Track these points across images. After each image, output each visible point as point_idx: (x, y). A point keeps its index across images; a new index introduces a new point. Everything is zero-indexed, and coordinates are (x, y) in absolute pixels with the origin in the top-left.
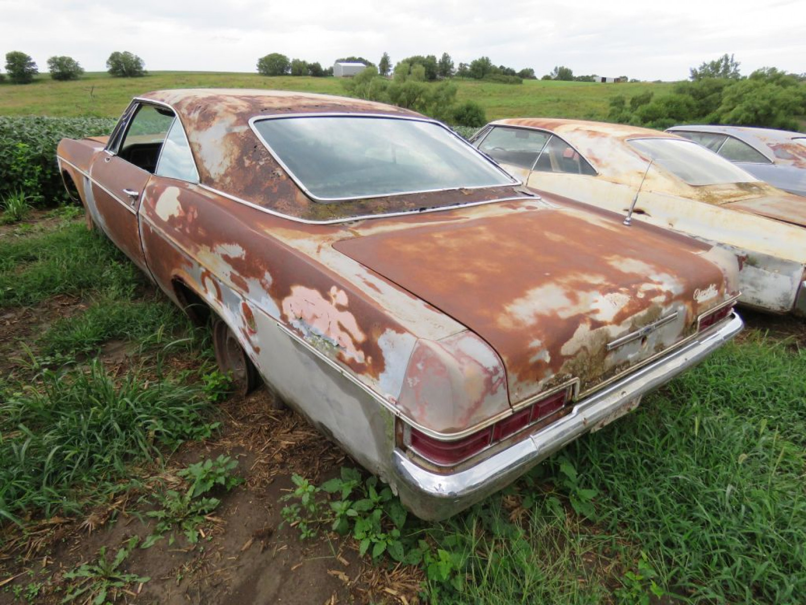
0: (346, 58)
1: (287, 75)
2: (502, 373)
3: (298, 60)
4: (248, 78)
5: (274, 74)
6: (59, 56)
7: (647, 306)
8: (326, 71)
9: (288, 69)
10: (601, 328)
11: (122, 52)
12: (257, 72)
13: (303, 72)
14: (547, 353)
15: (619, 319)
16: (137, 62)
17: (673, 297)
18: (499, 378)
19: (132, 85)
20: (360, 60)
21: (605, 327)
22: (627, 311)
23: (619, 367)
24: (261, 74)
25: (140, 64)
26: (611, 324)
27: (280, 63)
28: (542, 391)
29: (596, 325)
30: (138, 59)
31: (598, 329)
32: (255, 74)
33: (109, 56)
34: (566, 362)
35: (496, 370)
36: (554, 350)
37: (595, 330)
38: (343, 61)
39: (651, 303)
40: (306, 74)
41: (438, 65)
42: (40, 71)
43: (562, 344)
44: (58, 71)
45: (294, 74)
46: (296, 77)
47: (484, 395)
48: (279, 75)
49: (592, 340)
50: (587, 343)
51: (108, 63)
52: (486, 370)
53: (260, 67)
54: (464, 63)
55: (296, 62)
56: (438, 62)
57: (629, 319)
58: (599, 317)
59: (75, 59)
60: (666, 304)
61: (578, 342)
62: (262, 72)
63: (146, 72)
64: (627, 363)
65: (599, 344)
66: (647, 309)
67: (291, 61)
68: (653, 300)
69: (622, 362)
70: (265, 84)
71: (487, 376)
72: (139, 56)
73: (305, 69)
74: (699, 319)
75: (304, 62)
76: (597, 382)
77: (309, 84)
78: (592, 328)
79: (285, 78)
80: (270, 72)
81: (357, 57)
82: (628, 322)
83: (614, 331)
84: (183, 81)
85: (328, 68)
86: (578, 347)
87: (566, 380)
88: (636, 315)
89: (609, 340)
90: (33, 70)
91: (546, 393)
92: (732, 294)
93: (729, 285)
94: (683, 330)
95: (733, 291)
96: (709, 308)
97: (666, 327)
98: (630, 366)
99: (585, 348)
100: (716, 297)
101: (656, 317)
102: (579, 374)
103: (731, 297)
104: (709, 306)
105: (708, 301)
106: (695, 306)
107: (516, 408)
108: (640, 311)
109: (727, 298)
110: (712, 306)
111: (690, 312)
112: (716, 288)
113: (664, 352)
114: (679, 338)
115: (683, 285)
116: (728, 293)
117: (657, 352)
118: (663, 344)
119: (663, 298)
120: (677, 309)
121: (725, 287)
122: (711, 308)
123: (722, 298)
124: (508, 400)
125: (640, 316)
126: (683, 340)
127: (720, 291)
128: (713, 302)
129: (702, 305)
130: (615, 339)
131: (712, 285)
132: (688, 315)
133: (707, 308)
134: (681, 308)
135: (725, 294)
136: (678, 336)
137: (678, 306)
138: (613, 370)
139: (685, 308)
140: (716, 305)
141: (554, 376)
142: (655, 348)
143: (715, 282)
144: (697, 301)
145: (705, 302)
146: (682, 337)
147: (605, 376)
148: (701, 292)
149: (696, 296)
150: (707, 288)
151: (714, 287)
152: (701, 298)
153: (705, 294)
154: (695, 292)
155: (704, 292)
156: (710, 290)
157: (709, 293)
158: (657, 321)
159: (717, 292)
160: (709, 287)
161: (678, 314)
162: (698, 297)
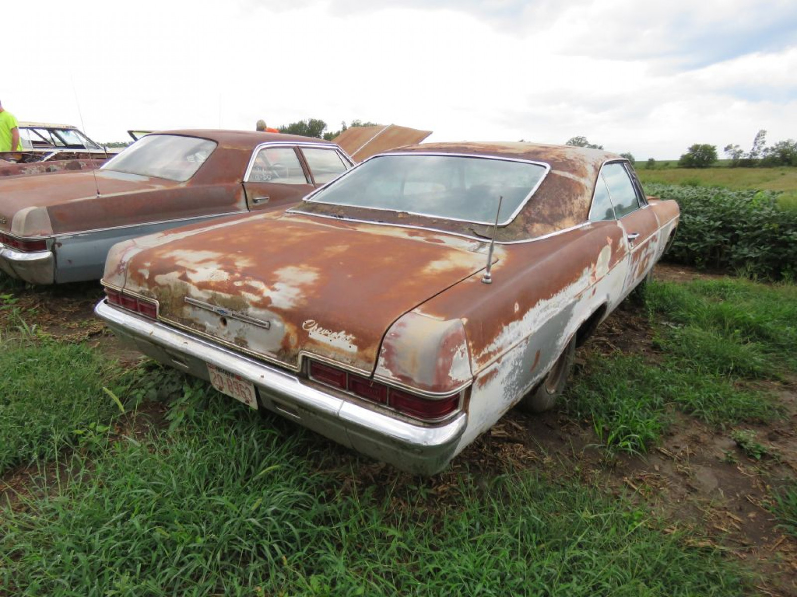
2: (125, 267)
7: (233, 294)
10: (185, 282)
14: (148, 274)
15: (202, 286)
17: (269, 306)
18: (123, 269)
21: (188, 284)
22: (212, 285)
23: (196, 324)
26: (194, 284)
28: (139, 293)
29: (184, 278)
34: (156, 287)
35: (124, 264)
36: (153, 274)
37: (182, 281)
39: (240, 294)
43: (158, 274)
47: (116, 272)
49: (176, 285)
50: (172, 285)
52: (121, 261)
57: (211, 291)
58: (190, 276)
60: (256, 305)
61: (167, 279)
64: (203, 328)
65: (180, 292)
66: (231, 295)
68: (243, 293)
69: (199, 322)
71: (120, 264)
74: (301, 353)
76: (176, 319)
78: (180, 278)
82: (208, 293)
83: (195, 292)
86: (165, 282)
87: (152, 298)
88: (218, 293)
89: (188, 294)
91: (139, 296)
92: (399, 376)
93: (394, 358)
94: (280, 350)
95: (406, 375)
96: (330, 356)
97: (251, 328)
98: (204, 331)
99: (169, 286)
100: (352, 354)
101: (239, 309)
102: (163, 302)
103: (396, 378)
104: (332, 355)
105: (333, 349)
106: (303, 337)
107: (125, 291)
108: (223, 292)
109: (384, 374)
110: (337, 358)
111: (294, 339)
112: (354, 342)
113: (244, 349)
114: (270, 354)
115: (294, 305)
116: (391, 370)
117: (237, 343)
118: (246, 343)
119: (256, 298)
120: (270, 320)
121: (382, 356)
122: (333, 359)
123: (369, 365)
124: (123, 283)
125: (220, 295)
126: (272, 358)
127: (365, 351)
128: (343, 355)
129: (313, 342)
130: (193, 298)
131: (347, 333)
132: (291, 340)
133: (327, 354)
134: (277, 323)
135: (382, 366)
136: (270, 352)
137: (272, 318)
138: (190, 322)
139: (284, 327)
140: (346, 361)
141: (147, 290)
142: (236, 339)
143: (354, 334)
144: (307, 333)
145: (325, 345)
146: (275, 356)
147: (183, 321)
148: (315, 327)
149: (306, 327)
150: (333, 331)
151: (350, 339)
152: (316, 334)
153: (326, 335)
154: (308, 322)
155: (326, 332)
156: (339, 337)
157: (335, 338)
158: (239, 314)
159: (355, 349)
160: (338, 331)
161: (270, 325)
162: (310, 330)
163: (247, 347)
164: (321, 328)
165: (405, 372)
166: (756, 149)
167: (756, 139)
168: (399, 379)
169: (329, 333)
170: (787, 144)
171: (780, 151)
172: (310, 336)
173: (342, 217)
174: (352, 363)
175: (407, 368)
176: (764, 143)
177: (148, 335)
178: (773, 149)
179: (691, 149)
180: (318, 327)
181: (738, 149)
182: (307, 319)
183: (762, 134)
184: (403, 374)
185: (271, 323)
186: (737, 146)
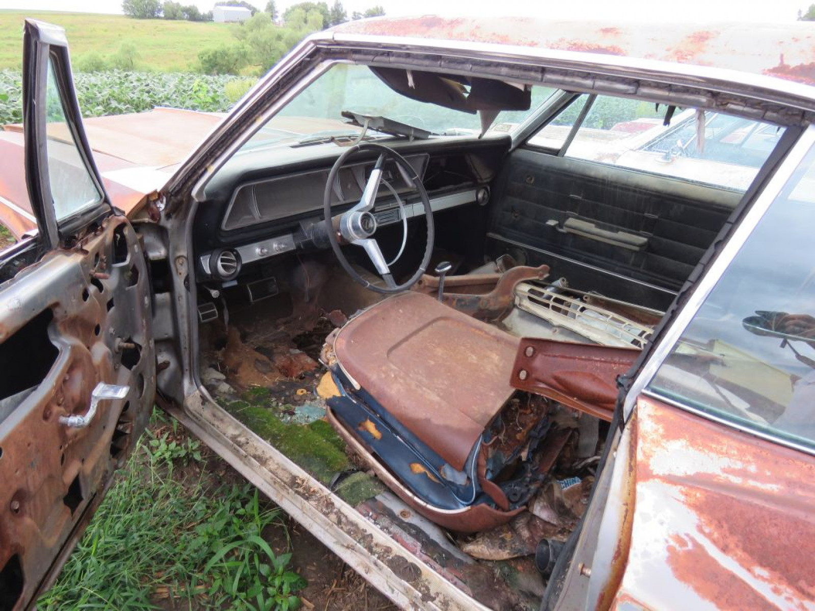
1: (158, 18)
4: (113, 20)
5: (143, 17)
8: (204, 15)
9: (159, 11)
12: (123, 13)
13: (178, 15)
20: (244, 4)
24: (127, 16)
27: (149, 4)
32: (120, 16)
38: (223, 4)
40: (181, 18)
41: (330, 13)
45: (167, 18)
46: (170, 22)
48: (149, 18)
53: (126, 7)
54: (357, 11)
56: (329, 9)
62: (128, 13)
70: (133, 27)
73: (180, 11)
75: (178, 4)
77: (187, 30)
79: (156, 22)
80: (138, 14)
85: (206, 12)
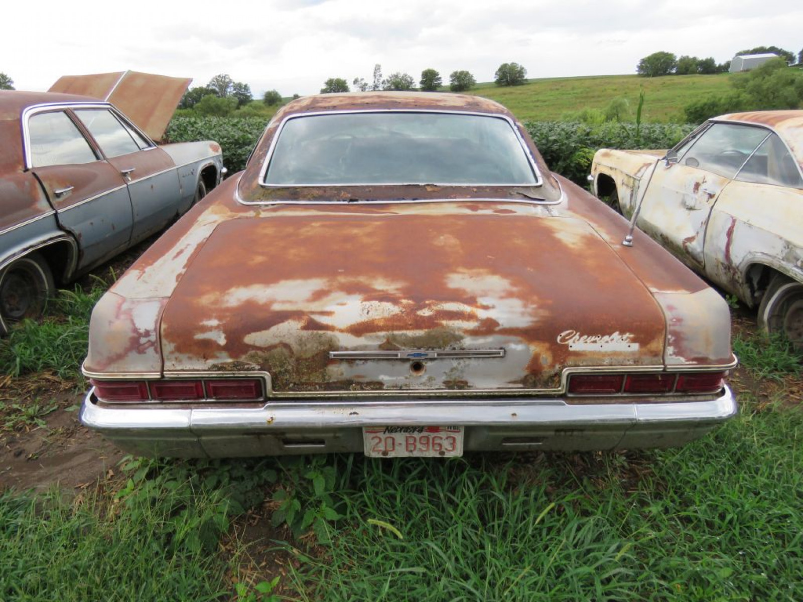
0: (751, 49)
1: (670, 74)
2: (153, 338)
3: (688, 57)
4: (625, 80)
5: (655, 74)
6: (459, 71)
7: (429, 327)
8: (720, 67)
9: (673, 67)
10: (321, 332)
11: (509, 63)
12: (636, 73)
13: (691, 68)
14: (223, 336)
15: (358, 330)
16: (521, 72)
17: (497, 329)
18: (149, 341)
19: (511, 93)
20: (772, 50)
23: (358, 383)
24: (640, 76)
25: (522, 73)
26: (341, 331)
27: (664, 62)
28: (209, 370)
29: (315, 326)
30: (522, 68)
31: (315, 332)
32: (633, 76)
33: (498, 67)
34: (253, 352)
35: (147, 333)
37: (310, 332)
38: (746, 53)
39: (439, 325)
40: (693, 72)
42: (443, 84)
43: (249, 333)
44: (456, 83)
45: (678, 73)
46: (680, 77)
47: (128, 350)
48: (661, 75)
49: (301, 340)
50: (292, 342)
51: (496, 74)
52: (135, 330)
53: (641, 68)
55: (683, 60)
57: (382, 333)
58: (325, 320)
59: (471, 72)
60: (474, 333)
61: (275, 336)
62: (642, 73)
63: (526, 80)
64: (379, 385)
65: (314, 348)
66: (426, 330)
67: (677, 59)
68: (446, 323)
69: (366, 380)
70: (641, 85)
71: (135, 335)
72: (523, 66)
73: (694, 66)
74: (566, 372)
75: (694, 59)
76: (313, 388)
77: (694, 83)
78: (305, 328)
79: (666, 79)
80: (651, 72)
81: (768, 46)
82: (377, 337)
83: (347, 341)
84: (558, 87)
85: (723, 63)
86: (274, 341)
87: (249, 370)
88: (396, 332)
89: (333, 347)
90: (439, 84)
91: (214, 374)
92: (693, 360)
93: (685, 344)
94: (526, 377)
95: (700, 356)
96: (605, 363)
97: (473, 363)
98: (381, 389)
99: (286, 346)
100: (633, 353)
101: (446, 344)
102: (275, 370)
103: (691, 363)
104: (607, 361)
105: (605, 354)
106: (561, 353)
107: (167, 375)
108: (408, 329)
109: (675, 362)
110: (614, 362)
111: (546, 358)
112: (634, 340)
113: (465, 392)
114: (510, 385)
115: (535, 319)
116: (682, 355)
117: (450, 388)
118: (466, 383)
119: (471, 325)
120: (504, 346)
121: (670, 345)
122: (611, 365)
123: (656, 359)
124: (160, 364)
125: (405, 335)
126: (519, 389)
127: (649, 346)
128: (621, 358)
129: (577, 354)
130: (346, 349)
131: (622, 332)
132: (541, 361)
133: (600, 362)
134: (517, 347)
135: (670, 355)
136: (510, 382)
137: (507, 342)
138: (346, 384)
139: (528, 349)
140: (628, 363)
141: (230, 360)
142: (444, 382)
143: (631, 331)
144: (567, 346)
145: (594, 353)
146: (521, 386)
147: (329, 386)
148: (577, 336)
149: (563, 340)
150: (603, 335)
151: (628, 338)
152: (578, 344)
153: (595, 342)
154: (563, 334)
155: (593, 339)
156: (612, 340)
157: (607, 342)
158: (448, 349)
159: (635, 347)
160: (610, 334)
161: (505, 352)
162: (570, 342)
163: (470, 387)
164: (586, 336)
165: (700, 353)
166: (376, 82)
167: (375, 73)
168: (694, 362)
169: (597, 339)
170: (396, 76)
171: (393, 83)
172: (570, 349)
173: (356, 200)
174: (636, 362)
175: (701, 350)
176: (381, 76)
177: (266, 426)
178: (388, 82)
179: (327, 83)
180: (581, 336)
181: (363, 82)
182: (562, 331)
183: (377, 68)
184: (696, 356)
185: (507, 349)
186: (362, 79)
